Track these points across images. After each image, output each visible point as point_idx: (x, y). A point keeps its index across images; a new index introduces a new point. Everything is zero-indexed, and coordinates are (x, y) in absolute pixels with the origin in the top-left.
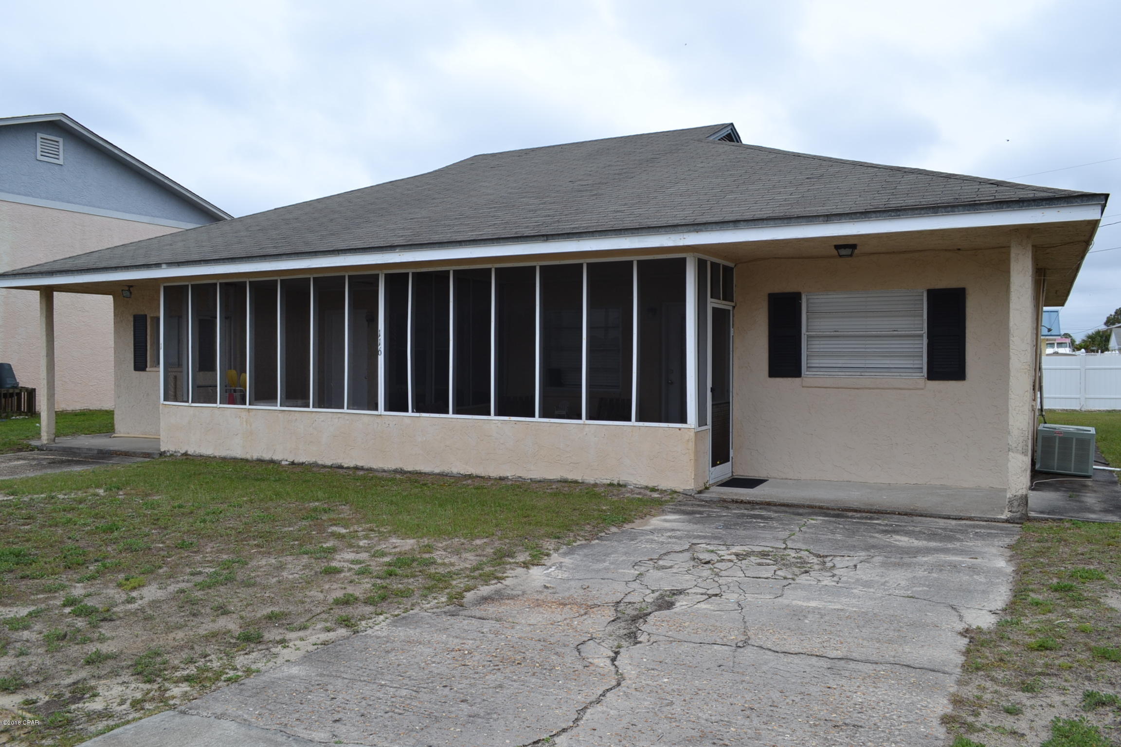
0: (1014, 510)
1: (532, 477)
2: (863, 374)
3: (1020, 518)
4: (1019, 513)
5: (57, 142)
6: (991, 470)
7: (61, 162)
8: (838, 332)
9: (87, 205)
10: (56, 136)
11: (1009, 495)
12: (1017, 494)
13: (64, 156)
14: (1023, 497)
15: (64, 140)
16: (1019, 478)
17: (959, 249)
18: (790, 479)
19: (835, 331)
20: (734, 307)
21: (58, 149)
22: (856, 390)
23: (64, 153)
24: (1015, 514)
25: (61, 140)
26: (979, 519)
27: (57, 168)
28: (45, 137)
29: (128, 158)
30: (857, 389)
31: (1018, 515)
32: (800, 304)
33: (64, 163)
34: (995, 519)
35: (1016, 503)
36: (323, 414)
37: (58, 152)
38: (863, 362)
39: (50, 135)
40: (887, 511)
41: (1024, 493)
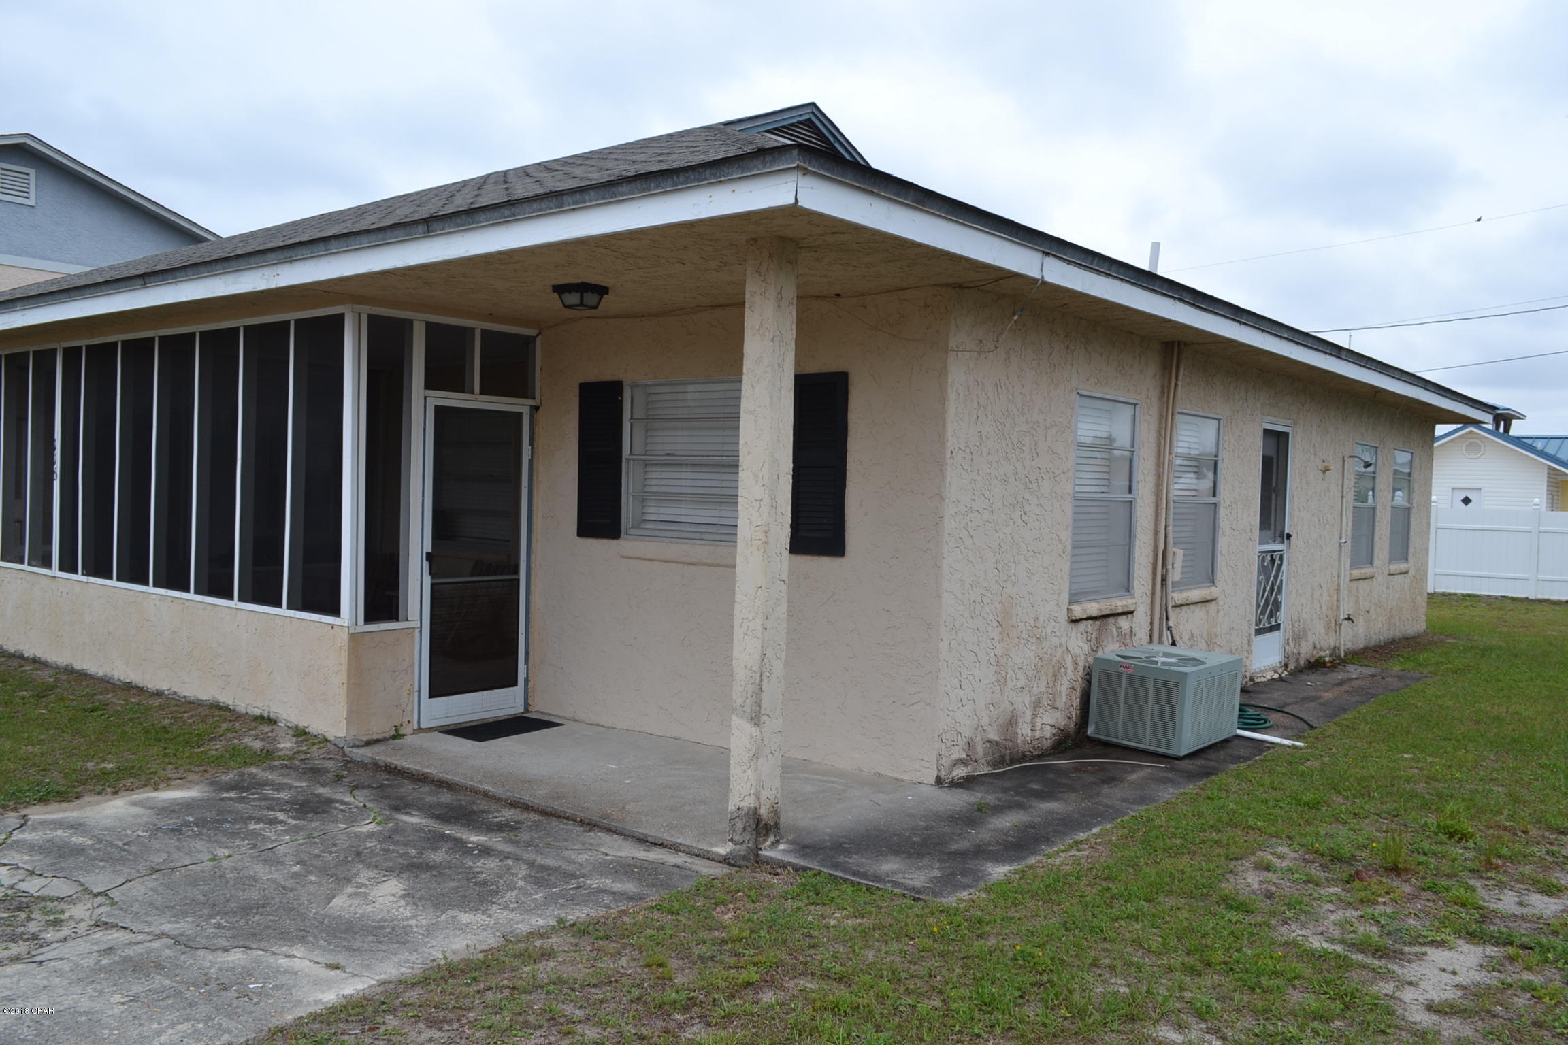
0: (736, 838)
1: (187, 694)
2: (704, 536)
3: (745, 858)
4: (744, 846)
5: (28, 174)
6: (878, 738)
7: (31, 202)
8: (673, 455)
9: (73, 263)
10: (25, 166)
11: (732, 807)
12: (742, 804)
13: (36, 194)
14: (751, 813)
15: (36, 172)
16: (745, 771)
17: (838, 295)
18: (602, 726)
19: (668, 454)
20: (535, 409)
21: (28, 184)
22: (692, 567)
23: (36, 190)
24: (738, 847)
25: (32, 172)
26: (686, 850)
27: (25, 210)
28: (8, 168)
29: (133, 197)
30: (693, 564)
31: (742, 849)
32: (621, 402)
33: (36, 203)
34: (708, 852)
35: (739, 825)
36: (9, 570)
37: (28, 188)
38: (716, 513)
39: (15, 164)
40: (565, 812)
41: (753, 806)
